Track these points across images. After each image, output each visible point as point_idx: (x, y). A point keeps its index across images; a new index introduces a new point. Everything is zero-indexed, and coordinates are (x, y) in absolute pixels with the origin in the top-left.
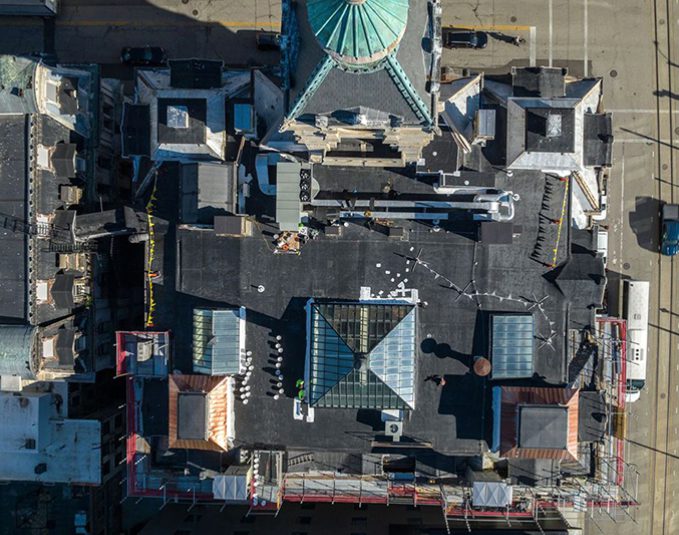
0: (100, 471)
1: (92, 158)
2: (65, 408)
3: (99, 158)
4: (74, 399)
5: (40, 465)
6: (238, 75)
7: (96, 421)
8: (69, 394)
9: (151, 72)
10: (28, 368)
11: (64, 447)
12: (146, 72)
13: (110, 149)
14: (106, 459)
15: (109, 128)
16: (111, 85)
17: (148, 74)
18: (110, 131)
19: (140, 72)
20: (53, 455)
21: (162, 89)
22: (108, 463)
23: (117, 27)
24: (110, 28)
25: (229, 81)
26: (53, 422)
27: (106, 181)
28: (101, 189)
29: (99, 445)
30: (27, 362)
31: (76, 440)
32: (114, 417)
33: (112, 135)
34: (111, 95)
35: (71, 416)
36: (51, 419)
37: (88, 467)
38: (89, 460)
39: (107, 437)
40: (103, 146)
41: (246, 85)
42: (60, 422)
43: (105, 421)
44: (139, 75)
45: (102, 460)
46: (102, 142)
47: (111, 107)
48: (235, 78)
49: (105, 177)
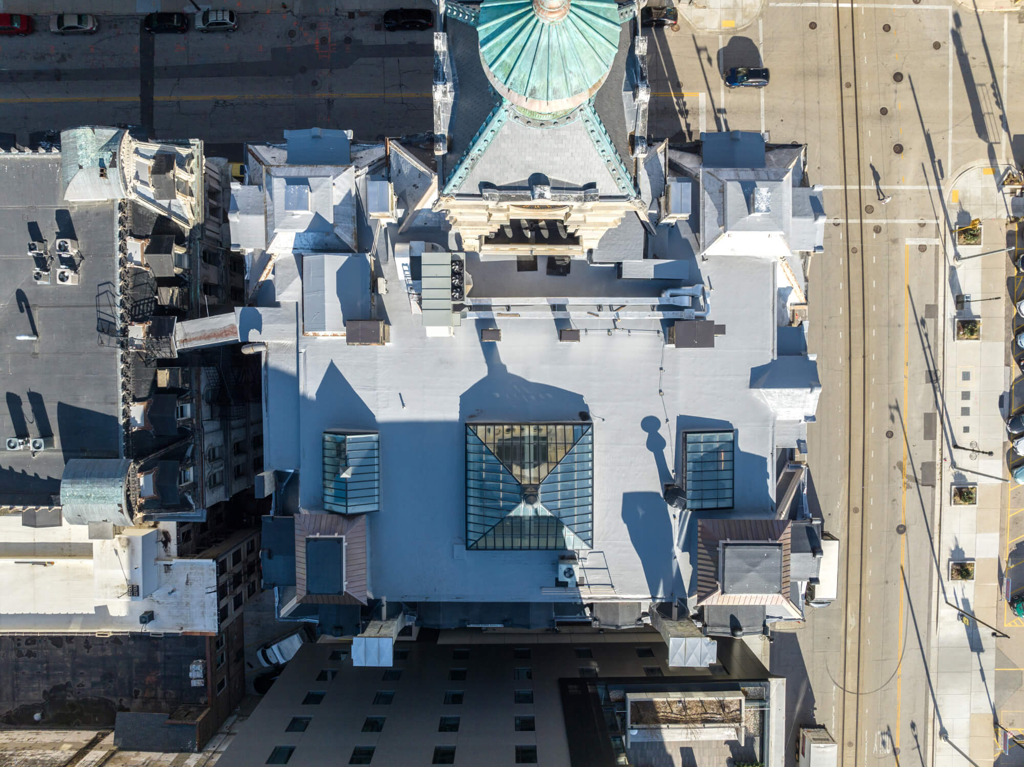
0: (216, 618)
1: (195, 251)
2: (173, 546)
3: (204, 253)
4: (183, 534)
5: (146, 613)
6: (368, 148)
7: (210, 561)
8: (177, 530)
9: (264, 147)
10: (121, 511)
11: (173, 591)
12: (257, 147)
13: (218, 241)
14: (223, 603)
15: (217, 216)
16: (217, 165)
17: (261, 150)
18: (217, 220)
19: (250, 146)
20: (161, 601)
21: (278, 166)
22: (226, 607)
23: (225, 102)
24: (217, 102)
25: (359, 155)
26: (159, 562)
27: (214, 280)
28: (208, 289)
29: (215, 589)
30: (120, 505)
31: (187, 582)
32: (231, 553)
33: (220, 225)
34: (217, 177)
35: (181, 554)
36: (157, 559)
37: (203, 613)
38: (203, 606)
39: (224, 578)
40: (209, 238)
41: (380, 160)
42: (168, 563)
43: (220, 560)
44: (250, 151)
45: (218, 606)
46: (207, 233)
47: (218, 192)
48: (367, 151)
49: (213, 275)
